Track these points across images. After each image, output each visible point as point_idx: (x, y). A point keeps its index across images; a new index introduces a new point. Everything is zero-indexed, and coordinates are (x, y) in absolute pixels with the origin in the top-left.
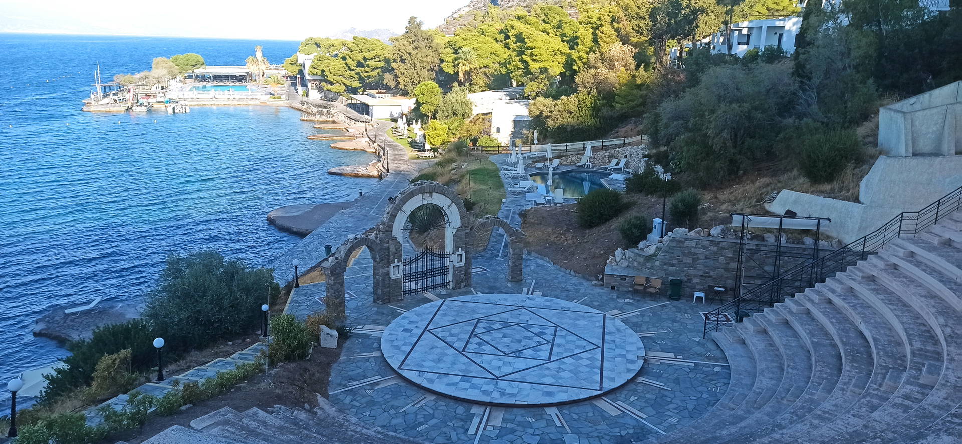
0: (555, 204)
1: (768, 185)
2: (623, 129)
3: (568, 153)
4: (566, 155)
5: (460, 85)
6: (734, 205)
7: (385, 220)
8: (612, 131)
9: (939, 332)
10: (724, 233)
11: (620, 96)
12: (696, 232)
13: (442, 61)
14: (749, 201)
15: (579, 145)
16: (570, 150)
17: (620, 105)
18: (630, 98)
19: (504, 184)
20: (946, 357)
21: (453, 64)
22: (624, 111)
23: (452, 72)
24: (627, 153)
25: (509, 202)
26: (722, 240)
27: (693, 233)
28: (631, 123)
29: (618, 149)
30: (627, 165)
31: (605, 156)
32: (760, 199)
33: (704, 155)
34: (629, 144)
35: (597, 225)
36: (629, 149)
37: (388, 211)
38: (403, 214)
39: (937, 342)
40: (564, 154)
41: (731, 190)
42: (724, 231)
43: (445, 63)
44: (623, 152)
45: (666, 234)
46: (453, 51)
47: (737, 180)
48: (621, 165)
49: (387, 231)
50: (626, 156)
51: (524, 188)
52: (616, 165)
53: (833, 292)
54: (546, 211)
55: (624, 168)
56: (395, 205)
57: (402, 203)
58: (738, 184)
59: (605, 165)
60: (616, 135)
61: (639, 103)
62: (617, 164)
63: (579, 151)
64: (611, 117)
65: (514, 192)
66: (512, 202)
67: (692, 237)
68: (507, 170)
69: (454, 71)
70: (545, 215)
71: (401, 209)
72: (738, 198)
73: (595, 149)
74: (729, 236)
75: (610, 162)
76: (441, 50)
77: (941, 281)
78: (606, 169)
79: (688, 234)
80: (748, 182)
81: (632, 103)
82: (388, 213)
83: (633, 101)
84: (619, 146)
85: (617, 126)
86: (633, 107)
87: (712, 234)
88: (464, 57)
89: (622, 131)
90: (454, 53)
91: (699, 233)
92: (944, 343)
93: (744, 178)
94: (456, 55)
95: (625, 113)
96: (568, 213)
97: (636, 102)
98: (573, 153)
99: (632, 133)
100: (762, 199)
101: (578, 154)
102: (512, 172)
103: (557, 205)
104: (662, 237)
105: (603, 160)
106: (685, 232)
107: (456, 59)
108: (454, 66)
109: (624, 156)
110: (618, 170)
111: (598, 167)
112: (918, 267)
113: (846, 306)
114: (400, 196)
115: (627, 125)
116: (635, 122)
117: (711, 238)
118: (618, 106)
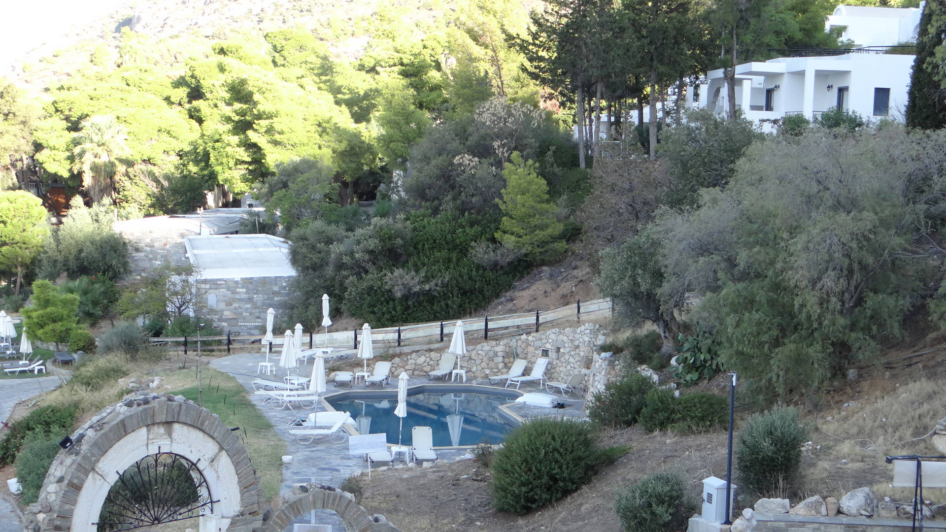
0: (419, 462)
1: (930, 397)
2: (526, 294)
3: (406, 350)
4: (400, 355)
5: (88, 204)
6: (863, 444)
7: (52, 498)
8: (498, 296)
10: (872, 507)
11: (511, 217)
12: (809, 506)
13: (38, 147)
14: (897, 435)
15: (432, 329)
16: (411, 342)
17: (513, 238)
18: (536, 221)
19: (273, 422)
21: (68, 154)
22: (524, 251)
23: (66, 175)
24: (548, 346)
25: (300, 462)
26: (868, 522)
27: (801, 510)
28: (541, 278)
29: (524, 337)
30: (549, 372)
31: (496, 354)
32: (921, 430)
33: (775, 332)
34: (553, 324)
35: (544, 505)
36: (553, 336)
37: (58, 474)
38: (99, 481)
40: (398, 350)
41: (843, 413)
42: (872, 500)
43: (45, 152)
44: (538, 343)
45: (737, 515)
46: (65, 124)
47: (849, 390)
48: (537, 373)
50: (545, 353)
51: (329, 428)
52: (523, 375)
54: (402, 480)
55: (544, 381)
56: (79, 458)
57: (96, 451)
58: (852, 398)
59: (495, 374)
60: (510, 305)
61: (557, 233)
62: (527, 371)
63: (430, 342)
64: (495, 266)
65: (305, 439)
66: (307, 460)
67: (800, 518)
68: (266, 388)
69: (70, 170)
70: (401, 488)
71: (93, 469)
72: (867, 429)
73: (470, 339)
74: (883, 513)
75: (507, 367)
76: (34, 123)
78: (502, 383)
79: (792, 511)
80: (878, 393)
81: (541, 235)
82: (60, 480)
83: (543, 227)
84: (527, 330)
85: (510, 287)
86: (543, 243)
87: (845, 510)
88: (96, 139)
89: (523, 296)
90: (69, 129)
91: (816, 507)
93: (865, 385)
94: (74, 134)
95: (526, 255)
96: (456, 483)
97: (549, 231)
98: (417, 348)
99: (547, 301)
100: (926, 428)
101: (431, 350)
102: (285, 393)
103: (425, 464)
104: (728, 522)
105: (492, 364)
106: (784, 507)
107: (76, 142)
108: (71, 159)
109: (540, 352)
110: (532, 385)
111: (480, 380)
114: (90, 433)
115: (533, 284)
116: (551, 276)
117: (844, 519)
118: (509, 241)
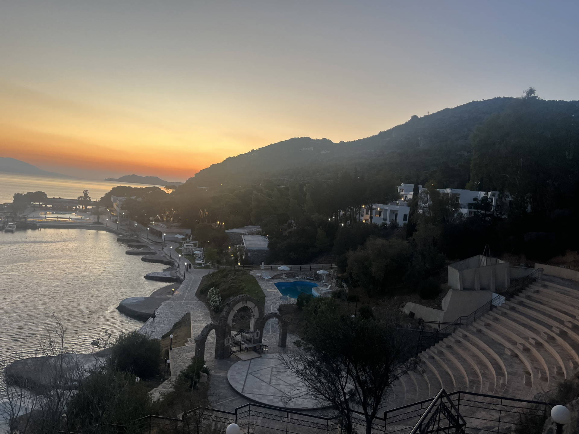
3: (292, 271)
9: (478, 371)
15: (298, 267)
20: (482, 383)
31: (312, 274)
38: (233, 312)
39: (478, 377)
49: (225, 321)
53: (434, 353)
56: (230, 307)
57: (233, 306)
63: (298, 270)
66: (270, 301)
71: (232, 309)
73: (307, 270)
77: (478, 349)
82: (226, 311)
92: (481, 377)
98: (295, 271)
100: (399, 306)
101: (298, 272)
105: (311, 277)
112: (468, 342)
113: (440, 360)
114: (232, 302)
